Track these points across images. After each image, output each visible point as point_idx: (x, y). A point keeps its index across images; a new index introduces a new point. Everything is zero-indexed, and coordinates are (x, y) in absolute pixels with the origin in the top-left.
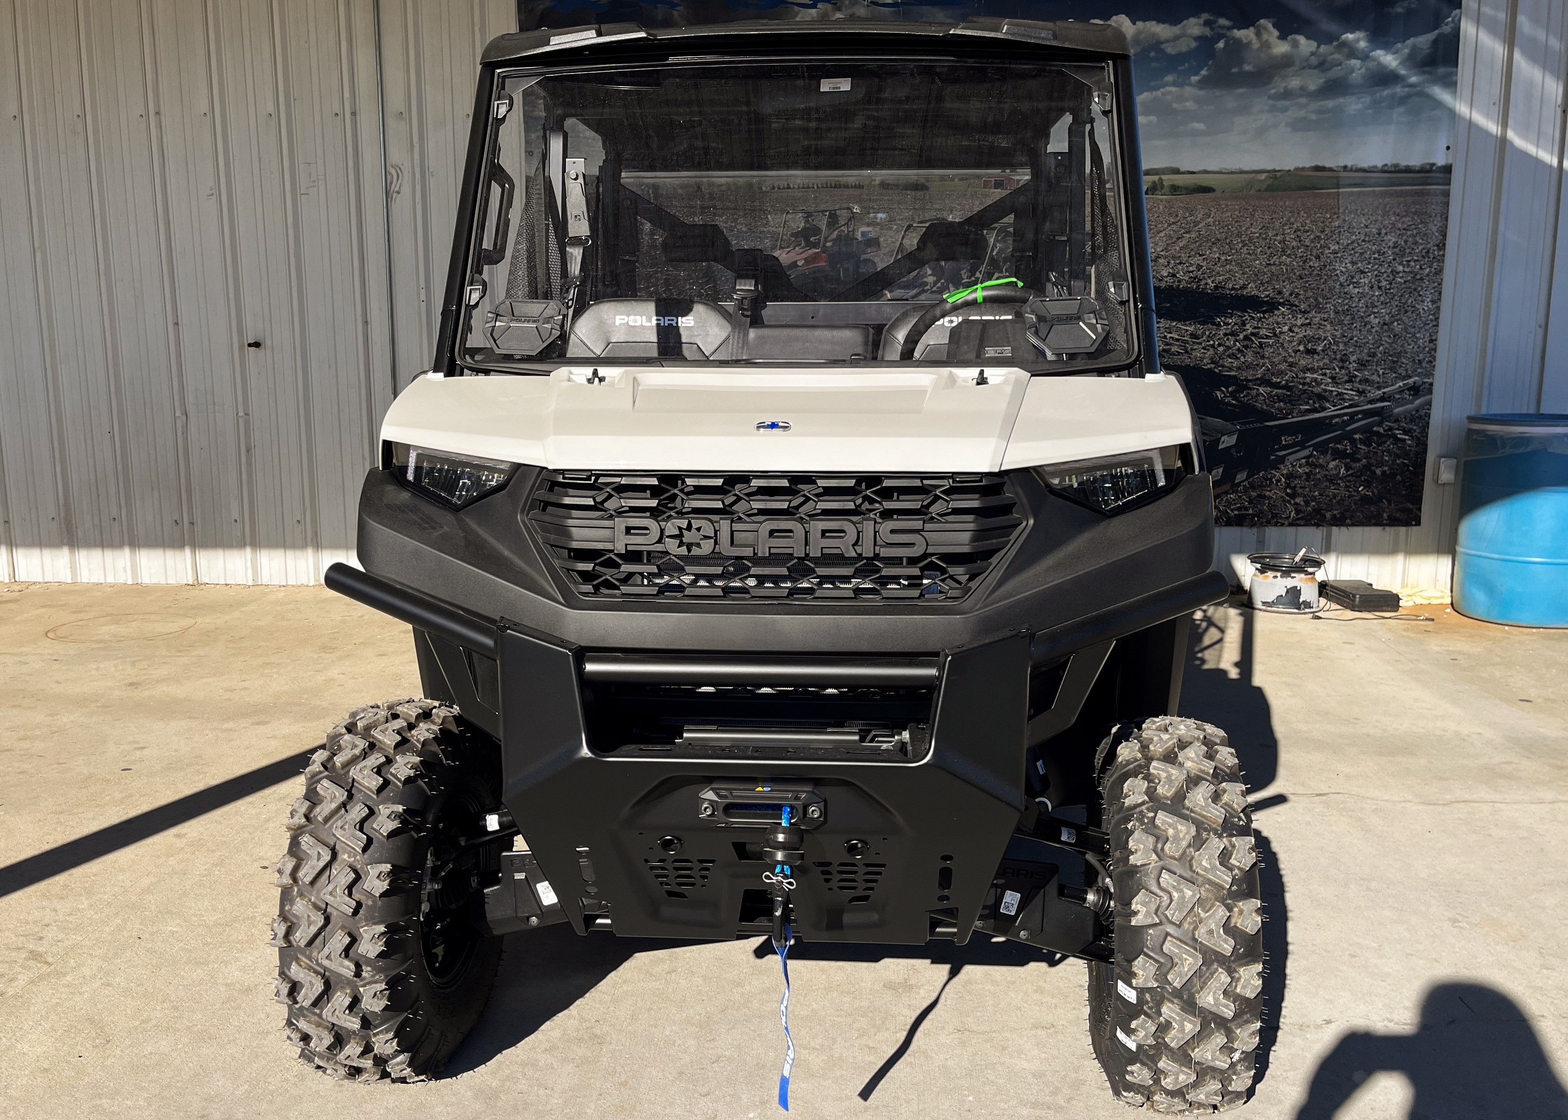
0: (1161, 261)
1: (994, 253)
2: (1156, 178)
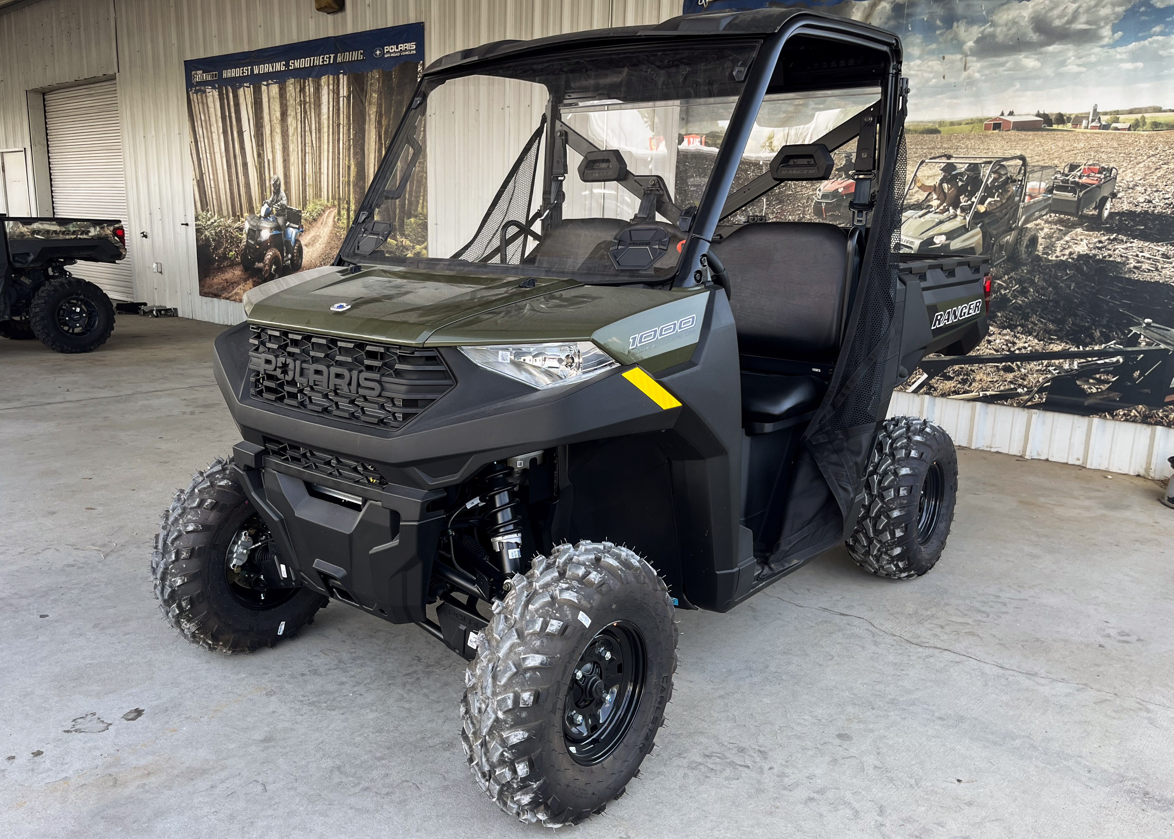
2: (1139, 116)
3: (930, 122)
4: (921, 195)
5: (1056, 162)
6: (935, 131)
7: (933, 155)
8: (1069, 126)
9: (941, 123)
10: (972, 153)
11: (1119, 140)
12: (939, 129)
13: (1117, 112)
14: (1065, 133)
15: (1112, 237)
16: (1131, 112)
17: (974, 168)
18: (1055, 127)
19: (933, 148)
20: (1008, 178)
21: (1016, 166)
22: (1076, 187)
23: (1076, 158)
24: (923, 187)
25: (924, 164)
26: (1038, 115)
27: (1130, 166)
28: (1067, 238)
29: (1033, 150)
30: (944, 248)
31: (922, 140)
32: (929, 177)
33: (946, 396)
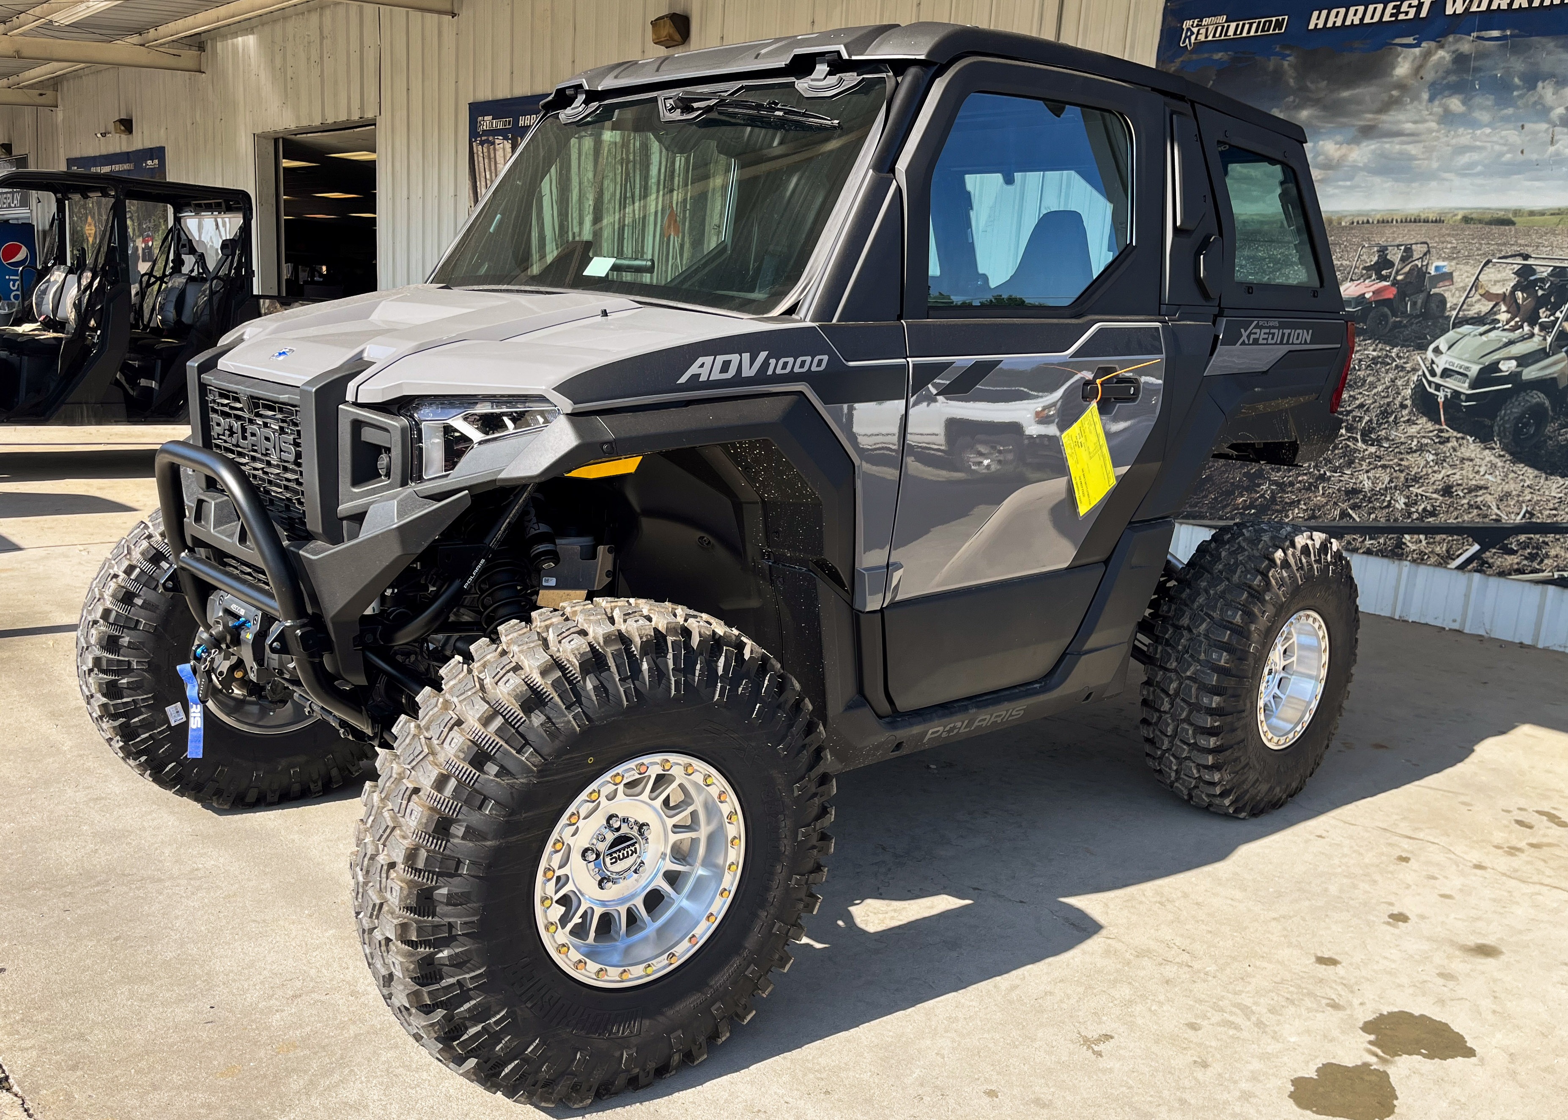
3: (1501, 210)
4: (1484, 305)
6: (1509, 222)
7: (1503, 254)
9: (1517, 212)
10: (1559, 254)
12: (1513, 219)
17: (1560, 272)
19: (1504, 244)
24: (1487, 296)
25: (1490, 265)
30: (1514, 377)
31: (1488, 232)
32: (1496, 282)
33: (1506, 575)
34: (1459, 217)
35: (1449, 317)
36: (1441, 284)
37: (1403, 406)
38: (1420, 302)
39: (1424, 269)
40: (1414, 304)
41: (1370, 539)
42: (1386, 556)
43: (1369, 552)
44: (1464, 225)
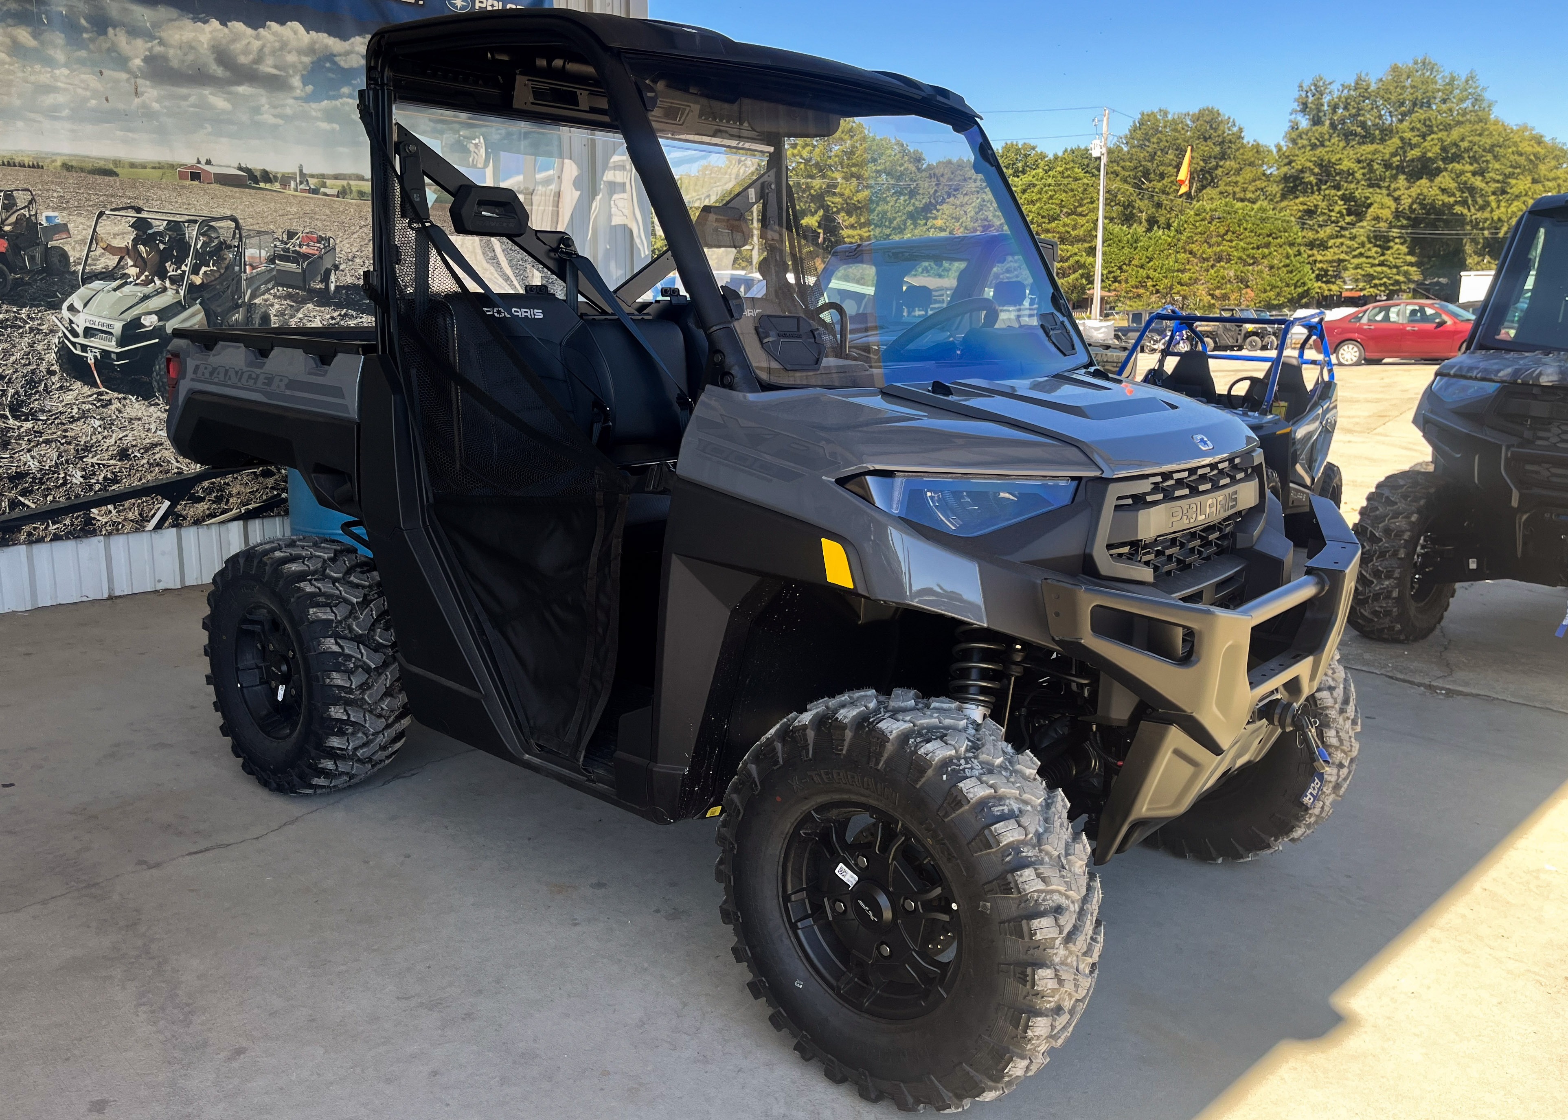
0: (358, 260)
1: (199, 247)
2: (345, 183)
3: (101, 159)
4: (110, 259)
5: (271, 227)
6: (110, 173)
7: (114, 206)
8: (277, 186)
9: (117, 162)
10: (168, 208)
11: (330, 208)
12: (115, 170)
13: (323, 176)
14: (275, 194)
15: (342, 313)
16: (336, 177)
17: (175, 226)
18: (262, 185)
19: (112, 196)
20: (221, 243)
21: (229, 228)
22: (298, 258)
23: (292, 224)
24: (109, 249)
25: (104, 217)
26: (240, 168)
27: (345, 236)
28: (300, 315)
29: (243, 211)
30: (157, 332)
31: (93, 182)
32: (115, 235)
33: (201, 523)
34: (59, 163)
35: (75, 273)
36: (57, 237)
37: (51, 373)
38: (38, 256)
39: (33, 218)
40: (32, 259)
41: (54, 524)
42: (79, 537)
43: (57, 538)
44: (65, 173)
